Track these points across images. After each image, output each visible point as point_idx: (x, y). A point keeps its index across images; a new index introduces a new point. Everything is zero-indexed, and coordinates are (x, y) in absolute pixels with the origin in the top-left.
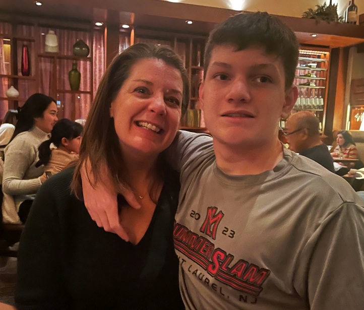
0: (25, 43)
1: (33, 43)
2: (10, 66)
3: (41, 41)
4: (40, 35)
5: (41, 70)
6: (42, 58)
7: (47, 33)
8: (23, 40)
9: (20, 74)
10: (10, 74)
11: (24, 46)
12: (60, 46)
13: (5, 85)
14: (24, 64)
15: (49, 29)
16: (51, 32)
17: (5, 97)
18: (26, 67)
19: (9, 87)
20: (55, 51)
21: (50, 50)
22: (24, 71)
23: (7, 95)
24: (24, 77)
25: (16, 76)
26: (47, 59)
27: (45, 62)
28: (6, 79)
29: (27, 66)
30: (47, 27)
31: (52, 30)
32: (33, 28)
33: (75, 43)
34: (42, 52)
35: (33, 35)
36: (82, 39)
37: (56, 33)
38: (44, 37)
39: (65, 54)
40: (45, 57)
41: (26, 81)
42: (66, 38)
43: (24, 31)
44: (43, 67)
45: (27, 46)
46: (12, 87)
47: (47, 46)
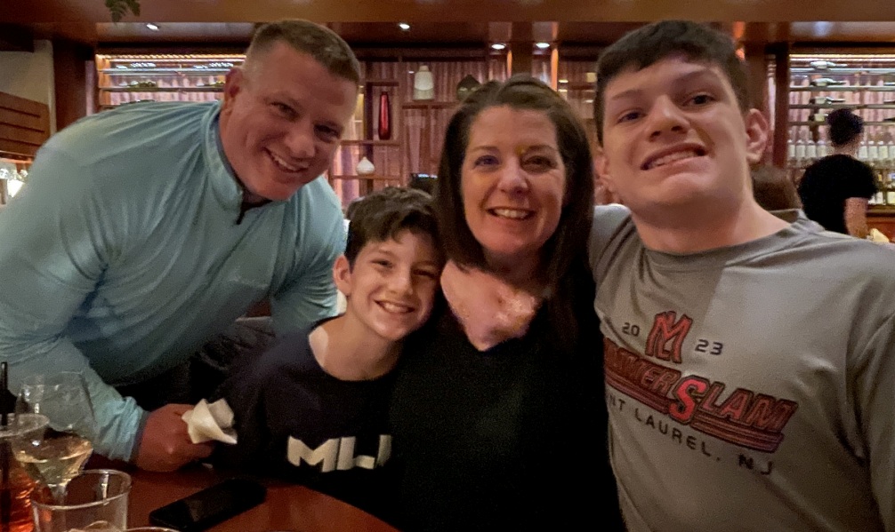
0: (385, 89)
1: (395, 88)
2: (362, 127)
3: (409, 84)
4: (406, 73)
5: (408, 127)
6: (410, 110)
7: (417, 70)
8: (382, 84)
9: (376, 137)
10: (362, 139)
11: (383, 93)
12: (436, 89)
13: (355, 156)
14: (383, 120)
15: (422, 63)
16: (424, 68)
17: (355, 174)
18: (385, 125)
19: (360, 159)
20: (429, 97)
21: (420, 96)
22: (382, 133)
23: (357, 172)
24: (383, 142)
25: (370, 142)
26: (416, 111)
27: (413, 115)
28: (356, 147)
29: (387, 124)
30: (417, 60)
31: (425, 65)
32: (396, 64)
33: (459, 80)
34: (409, 100)
35: (396, 76)
36: (471, 73)
37: (430, 70)
38: (413, 77)
39: (445, 101)
40: (414, 107)
41: (386, 147)
42: (446, 74)
43: (383, 71)
44: (411, 124)
45: (386, 94)
46: (365, 158)
47: (418, 90)
